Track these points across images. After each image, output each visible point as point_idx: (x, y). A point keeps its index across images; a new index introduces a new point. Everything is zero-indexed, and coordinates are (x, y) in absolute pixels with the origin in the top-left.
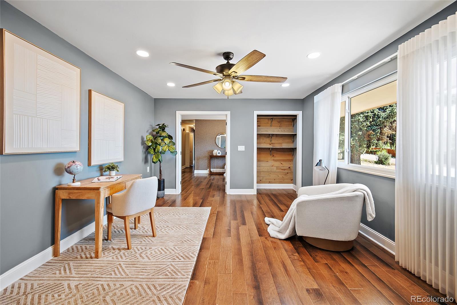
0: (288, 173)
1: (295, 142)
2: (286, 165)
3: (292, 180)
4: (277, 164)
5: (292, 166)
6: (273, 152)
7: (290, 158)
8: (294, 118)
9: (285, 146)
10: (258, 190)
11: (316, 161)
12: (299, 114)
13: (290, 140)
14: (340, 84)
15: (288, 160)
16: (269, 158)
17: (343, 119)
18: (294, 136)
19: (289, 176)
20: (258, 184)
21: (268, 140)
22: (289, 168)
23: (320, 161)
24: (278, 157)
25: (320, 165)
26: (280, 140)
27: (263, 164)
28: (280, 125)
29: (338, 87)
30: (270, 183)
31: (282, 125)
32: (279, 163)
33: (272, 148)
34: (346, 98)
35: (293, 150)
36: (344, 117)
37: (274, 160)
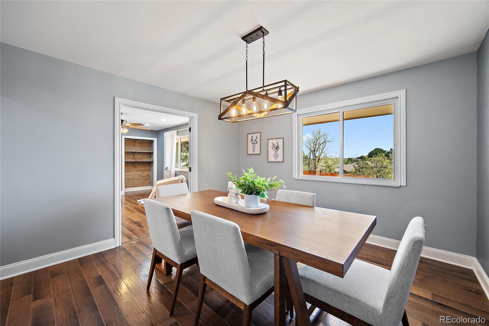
0: (147, 179)
1: (152, 158)
2: (146, 173)
3: (150, 183)
4: (139, 173)
5: (150, 174)
6: (135, 164)
7: (148, 168)
8: (152, 142)
9: (145, 160)
10: (126, 193)
11: (165, 168)
12: (155, 140)
13: (148, 156)
14: (176, 131)
15: (146, 170)
16: (133, 169)
17: (177, 144)
18: (151, 154)
19: (148, 181)
20: (126, 189)
21: (131, 156)
22: (148, 175)
23: (167, 167)
24: (140, 168)
25: (167, 170)
26: (141, 156)
27: (128, 174)
28: (140, 145)
29: (175, 132)
30: (133, 187)
31: (142, 145)
32: (140, 172)
33: (135, 162)
34: (179, 137)
35: (151, 163)
36: (178, 143)
37: (136, 170)
